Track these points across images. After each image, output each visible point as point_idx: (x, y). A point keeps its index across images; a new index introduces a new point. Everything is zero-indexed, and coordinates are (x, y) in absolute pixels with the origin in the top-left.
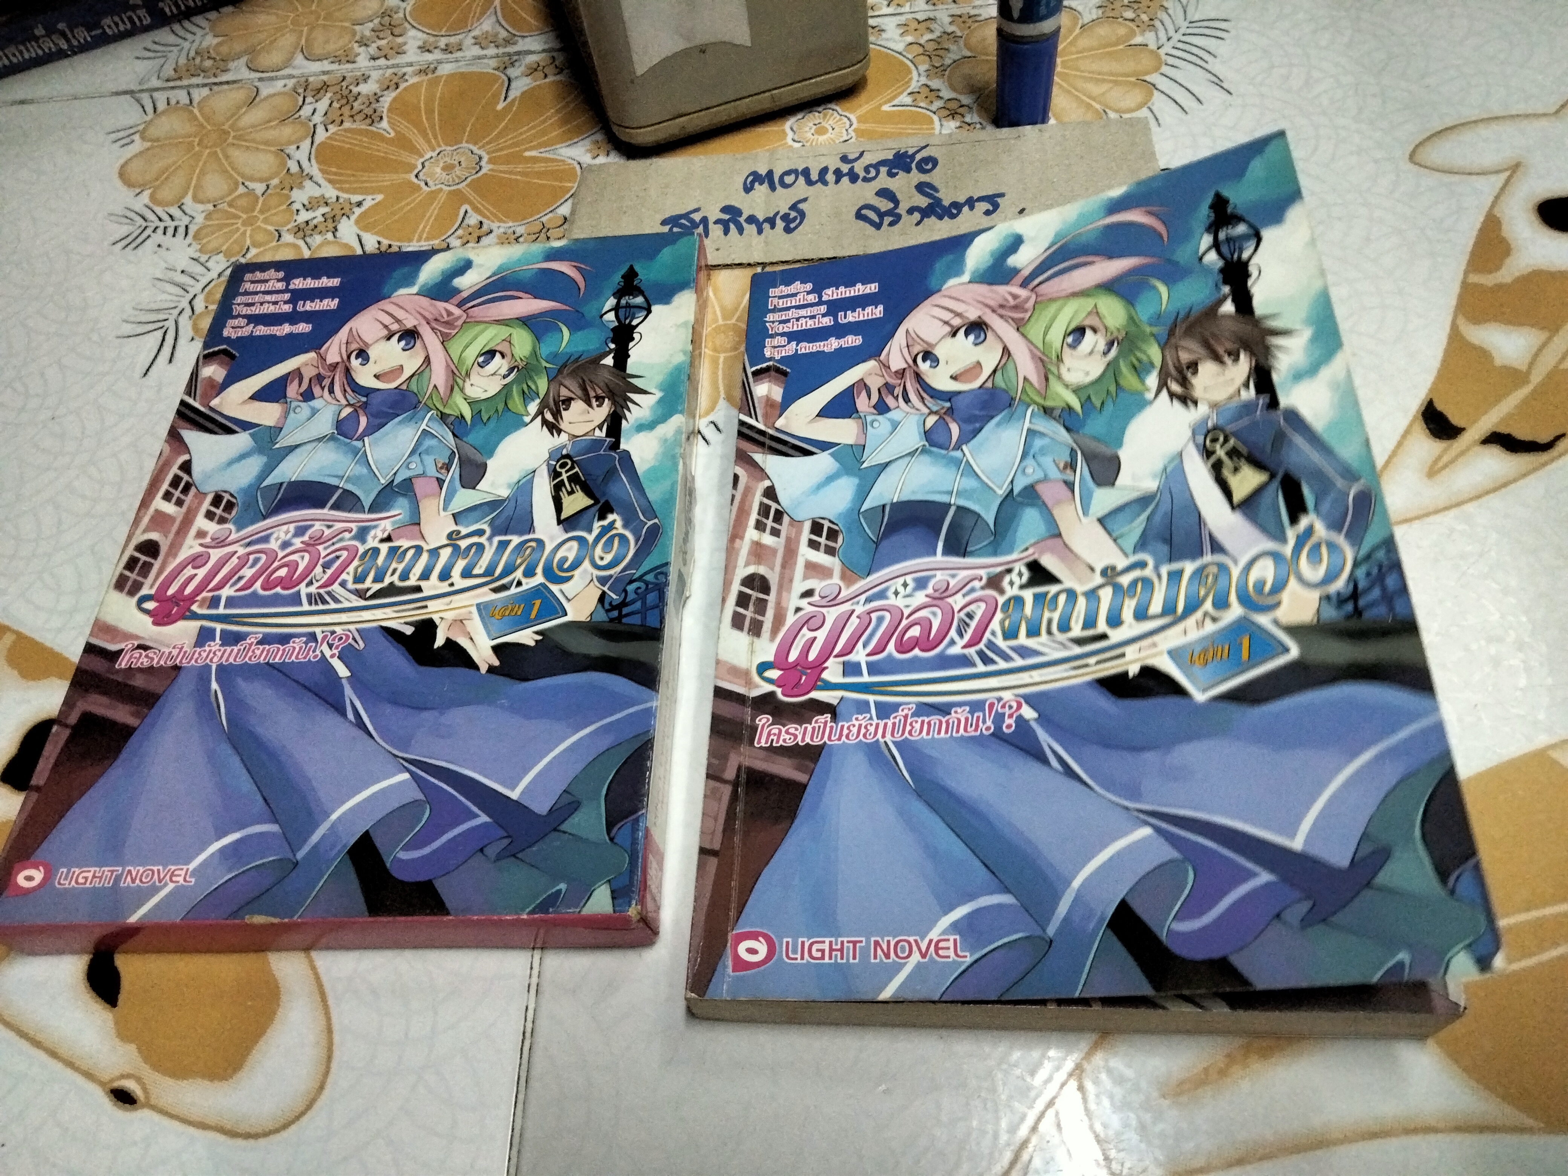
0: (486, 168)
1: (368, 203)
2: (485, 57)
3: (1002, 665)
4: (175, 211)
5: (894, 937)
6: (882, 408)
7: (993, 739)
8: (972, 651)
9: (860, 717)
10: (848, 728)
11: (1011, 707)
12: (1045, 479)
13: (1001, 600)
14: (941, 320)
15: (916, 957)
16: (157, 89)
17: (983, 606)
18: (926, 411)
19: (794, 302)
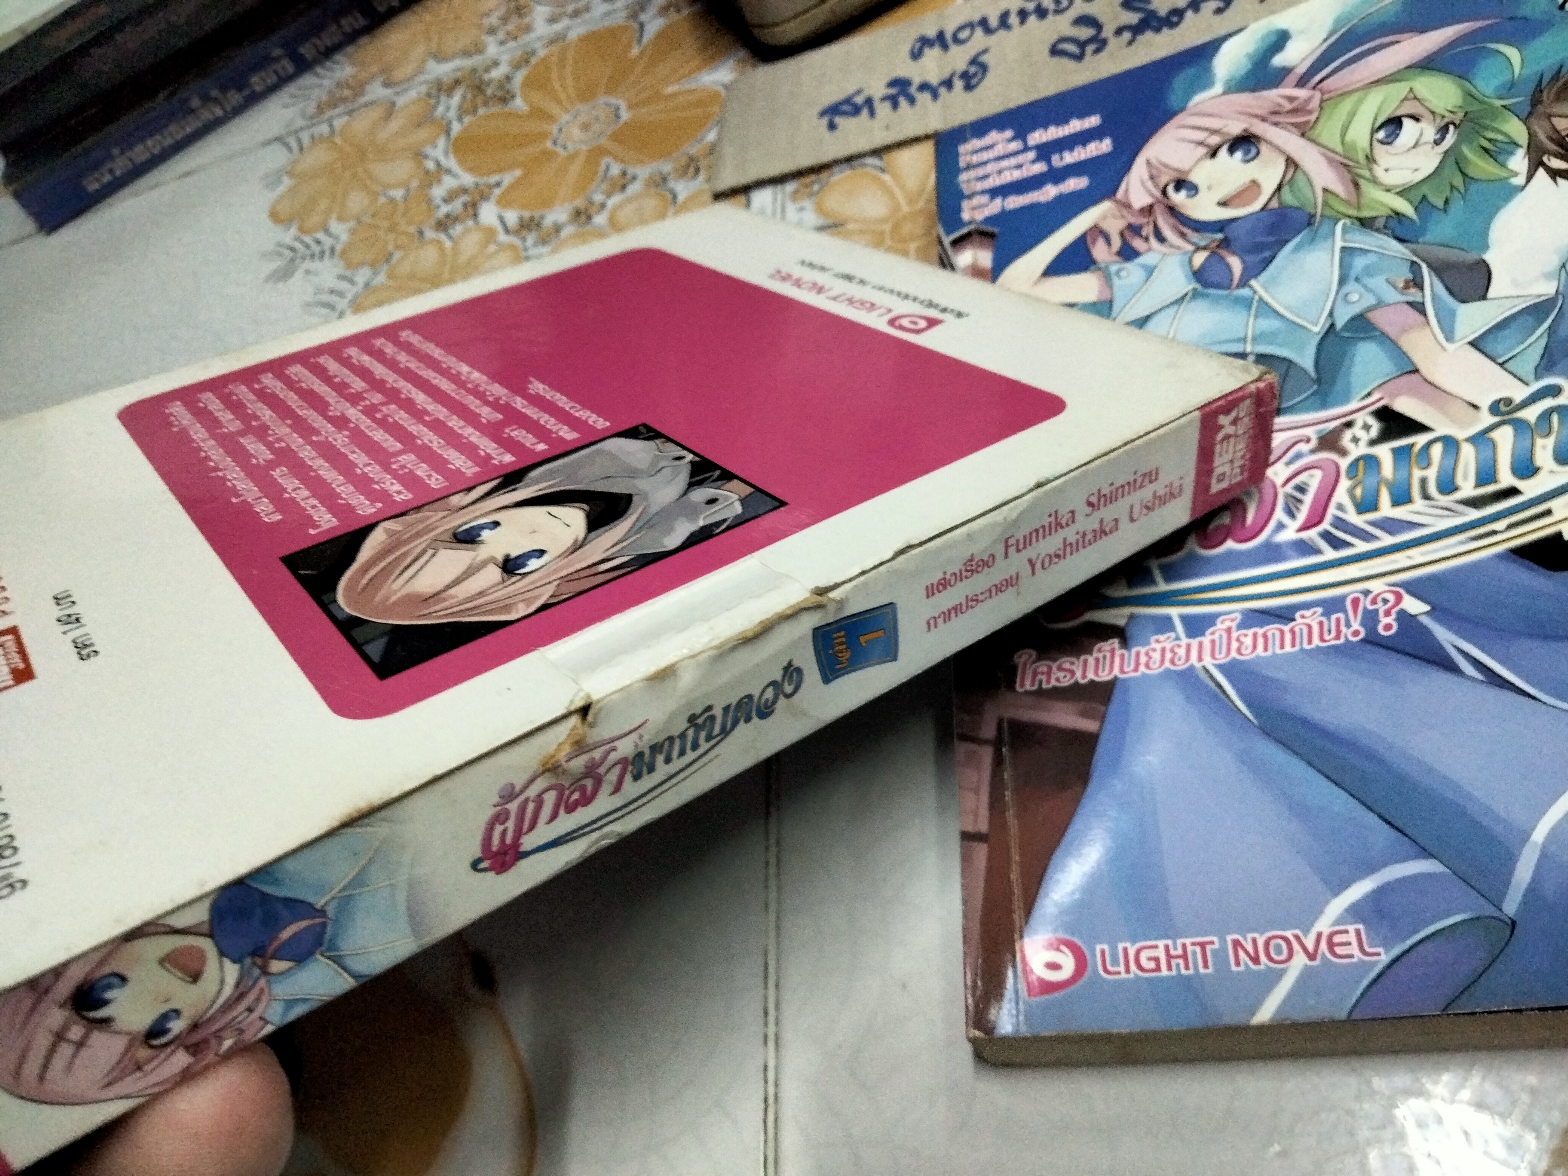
0: (625, 115)
1: (508, 179)
2: (614, 11)
3: (1362, 547)
4: (321, 236)
5: (1262, 933)
6: (1128, 253)
7: (1369, 647)
8: (1312, 534)
9: (1161, 638)
10: (1147, 654)
11: (1385, 601)
12: (1380, 304)
13: (1344, 463)
14: (1192, 142)
15: (1300, 960)
16: (301, 129)
17: (1318, 474)
18: (1190, 248)
19: (991, 154)
